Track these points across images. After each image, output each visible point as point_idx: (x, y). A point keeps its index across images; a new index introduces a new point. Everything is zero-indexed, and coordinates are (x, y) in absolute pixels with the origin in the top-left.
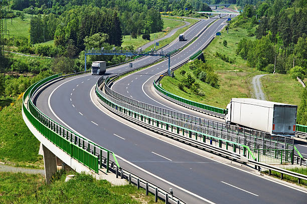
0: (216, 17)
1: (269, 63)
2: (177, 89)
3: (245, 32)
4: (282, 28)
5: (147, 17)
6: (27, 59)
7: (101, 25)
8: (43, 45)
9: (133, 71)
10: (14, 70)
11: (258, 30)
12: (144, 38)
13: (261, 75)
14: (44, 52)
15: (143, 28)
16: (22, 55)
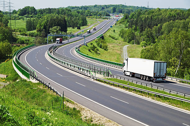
0: (112, 19)
1: (132, 40)
2: (88, 51)
3: (124, 26)
4: (139, 24)
5: (80, 19)
6: (24, 38)
7: (58, 23)
8: (31, 32)
9: (69, 43)
10: (18, 43)
11: (129, 25)
12: (78, 28)
13: (128, 45)
14: (32, 35)
15: (78, 24)
16: (22, 36)
